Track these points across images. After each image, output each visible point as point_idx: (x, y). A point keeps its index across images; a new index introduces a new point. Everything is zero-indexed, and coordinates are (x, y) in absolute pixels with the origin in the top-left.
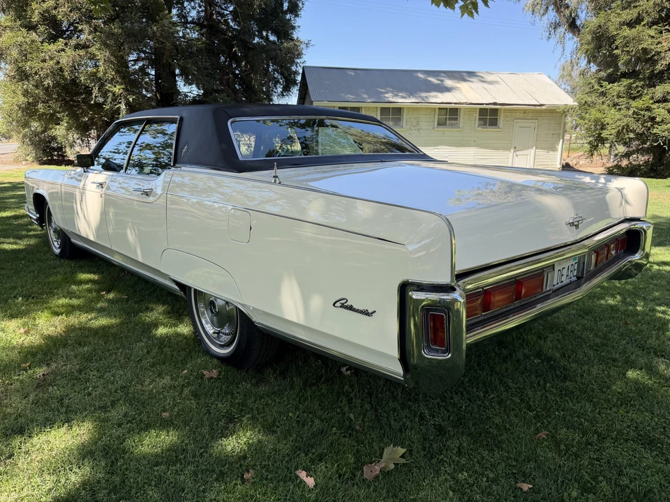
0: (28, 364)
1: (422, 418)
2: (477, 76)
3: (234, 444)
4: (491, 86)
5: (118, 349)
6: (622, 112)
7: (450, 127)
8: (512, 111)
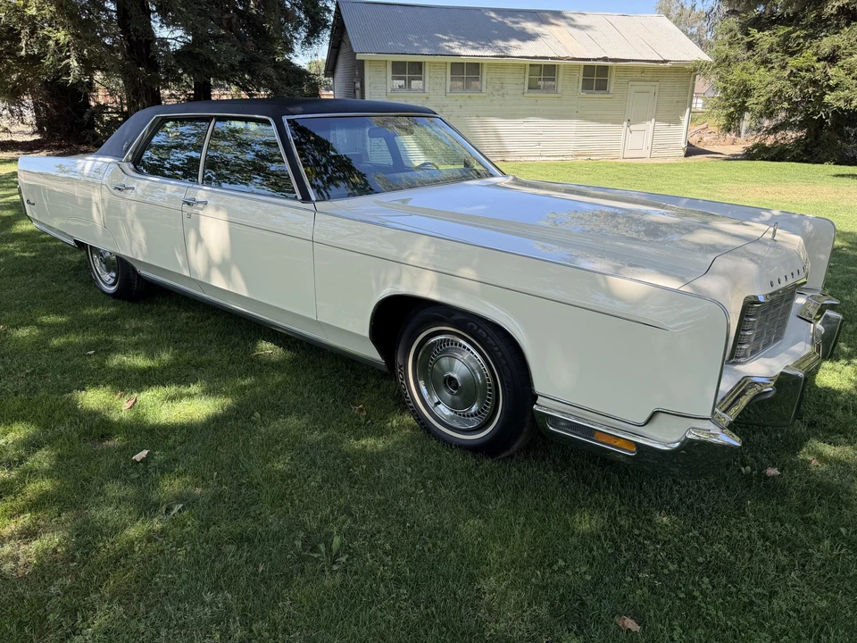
2: (565, 18)
6: (774, 71)
7: (545, 91)
8: (626, 69)
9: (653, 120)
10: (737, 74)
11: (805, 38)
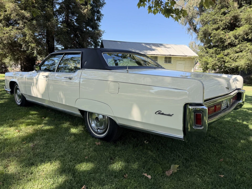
0: (25, 142)
2: (163, 45)
4: (168, 49)
5: (58, 136)
6: (214, 59)
8: (176, 58)
10: (204, 59)
11: (220, 50)
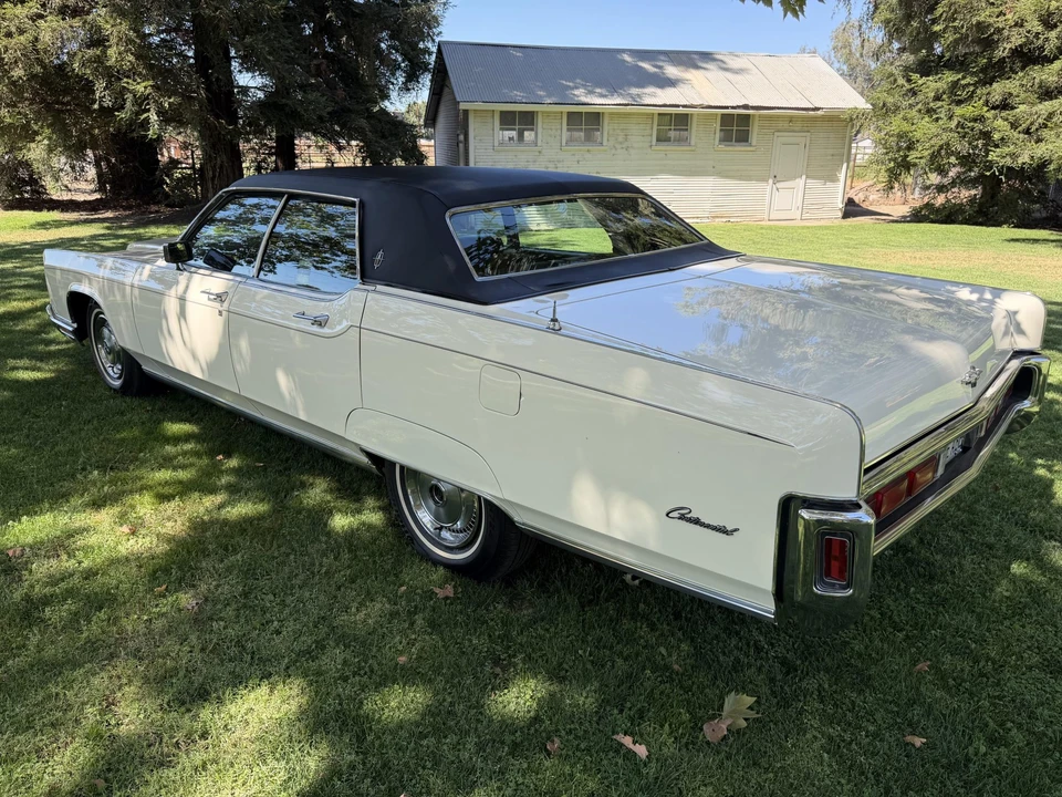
0: (164, 587)
1: (758, 649)
3: (519, 698)
4: (739, 78)
5: (288, 555)
6: (940, 122)
7: (676, 143)
8: (770, 118)
9: (804, 177)
10: (897, 124)
11: (975, 85)
